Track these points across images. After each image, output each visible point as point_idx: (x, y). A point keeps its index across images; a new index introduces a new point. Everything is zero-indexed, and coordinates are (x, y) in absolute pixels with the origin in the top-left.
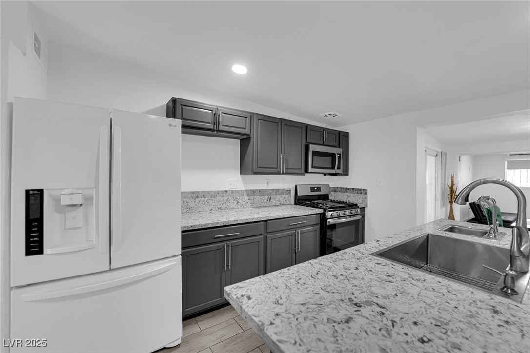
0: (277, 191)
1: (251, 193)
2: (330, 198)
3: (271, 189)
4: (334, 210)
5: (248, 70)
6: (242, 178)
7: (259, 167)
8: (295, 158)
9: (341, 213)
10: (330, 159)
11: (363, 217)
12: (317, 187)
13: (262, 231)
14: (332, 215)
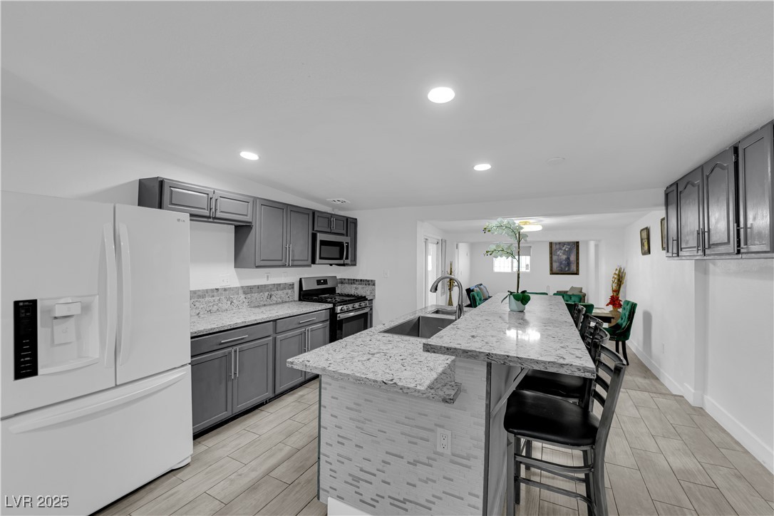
0: (278, 287)
1: (248, 290)
2: (338, 291)
3: (271, 285)
4: (344, 305)
5: (260, 157)
6: (237, 272)
7: (263, 260)
8: (301, 247)
9: (350, 306)
10: (337, 249)
11: (371, 309)
12: (324, 280)
13: (271, 332)
14: (341, 310)
